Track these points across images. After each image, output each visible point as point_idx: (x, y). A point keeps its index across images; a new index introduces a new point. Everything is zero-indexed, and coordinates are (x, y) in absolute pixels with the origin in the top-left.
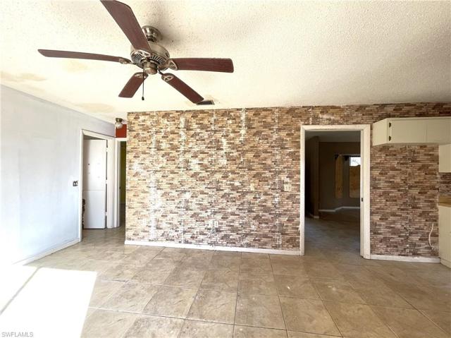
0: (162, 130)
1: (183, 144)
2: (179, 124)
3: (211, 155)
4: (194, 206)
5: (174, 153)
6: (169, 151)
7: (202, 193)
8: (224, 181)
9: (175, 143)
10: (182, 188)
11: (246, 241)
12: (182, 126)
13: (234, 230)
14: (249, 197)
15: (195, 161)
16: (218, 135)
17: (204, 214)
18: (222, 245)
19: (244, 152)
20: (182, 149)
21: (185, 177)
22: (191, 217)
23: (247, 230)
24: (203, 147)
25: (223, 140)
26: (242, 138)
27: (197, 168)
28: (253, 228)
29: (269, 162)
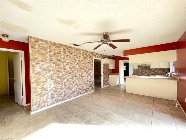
0: (52, 51)
1: (63, 59)
2: (60, 50)
3: (73, 64)
4: (68, 84)
5: (59, 63)
6: (56, 61)
7: (71, 79)
8: (77, 73)
9: (59, 58)
10: (63, 78)
11: (84, 92)
12: (62, 51)
13: (80, 89)
14: (84, 78)
15: (68, 66)
16: (75, 57)
17: (71, 86)
18: (77, 96)
19: (82, 64)
20: (62, 61)
21: (64, 73)
22: (67, 89)
23: (84, 88)
24: (70, 61)
25: (77, 59)
26: (82, 59)
27: (68, 69)
28: (85, 87)
29: (88, 67)
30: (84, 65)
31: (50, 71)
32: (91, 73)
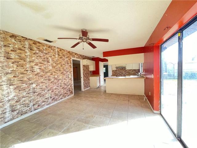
0: (10, 45)
1: (29, 57)
2: (24, 45)
3: (45, 65)
4: (38, 90)
5: (22, 62)
6: (18, 60)
7: (42, 83)
8: (51, 76)
9: (23, 55)
10: (30, 82)
11: (60, 97)
12: (27, 46)
13: (56, 95)
14: (60, 81)
15: (37, 67)
16: (48, 56)
17: (44, 92)
18: (52, 103)
20: (28, 60)
21: (31, 76)
22: (37, 96)
23: (61, 94)
24: (41, 60)
25: (50, 58)
26: (56, 59)
27: (38, 71)
28: (62, 92)
29: (65, 68)
30: (59, 65)
31: (7, 73)
32: (69, 75)
